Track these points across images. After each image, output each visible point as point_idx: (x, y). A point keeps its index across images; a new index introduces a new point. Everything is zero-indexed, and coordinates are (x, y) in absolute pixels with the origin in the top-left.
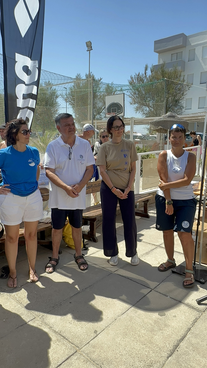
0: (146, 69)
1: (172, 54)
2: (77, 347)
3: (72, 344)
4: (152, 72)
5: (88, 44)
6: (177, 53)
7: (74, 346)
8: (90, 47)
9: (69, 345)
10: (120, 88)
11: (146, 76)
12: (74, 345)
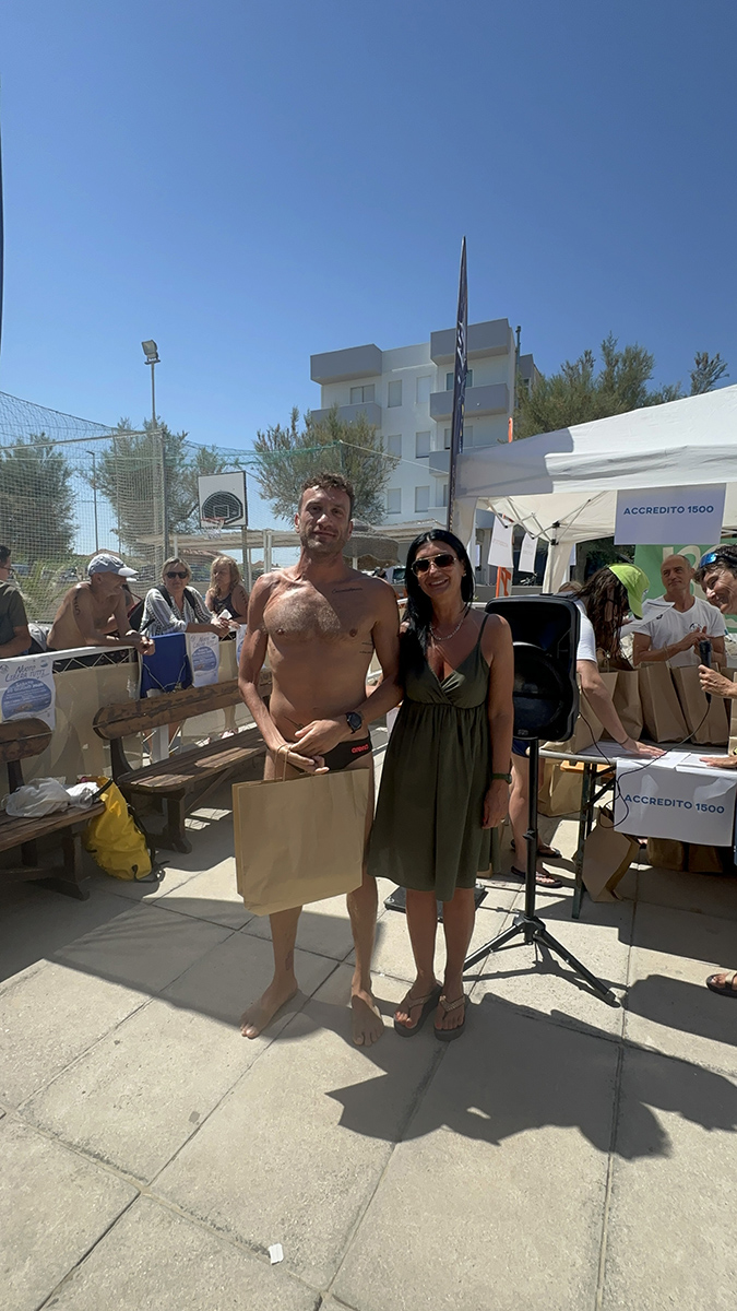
0: (295, 419)
1: (351, 389)
2: (141, 1179)
3: (126, 1172)
4: (308, 425)
5: (148, 346)
6: (363, 387)
7: (131, 1176)
8: (154, 355)
9: (115, 1179)
10: (232, 460)
11: (295, 435)
12: (131, 1174)
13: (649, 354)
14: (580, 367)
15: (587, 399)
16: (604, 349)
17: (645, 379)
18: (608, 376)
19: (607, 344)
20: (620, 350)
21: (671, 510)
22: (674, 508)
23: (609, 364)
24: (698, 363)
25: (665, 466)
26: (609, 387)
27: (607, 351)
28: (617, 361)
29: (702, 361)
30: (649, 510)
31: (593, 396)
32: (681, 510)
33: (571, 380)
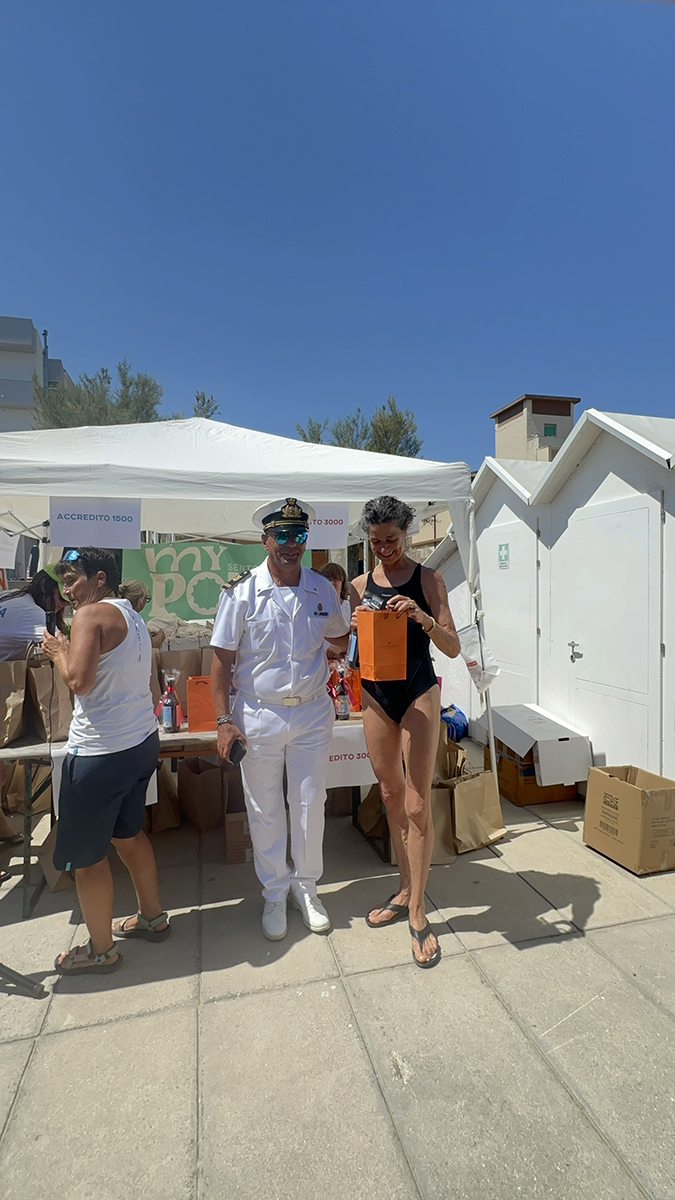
13: (158, 384)
14: (98, 381)
15: (104, 410)
16: (120, 370)
17: (157, 403)
18: (124, 395)
19: (122, 367)
20: (132, 374)
22: (101, 516)
23: (124, 384)
24: (198, 400)
25: (91, 479)
26: (125, 404)
27: (123, 374)
28: (131, 384)
29: (200, 398)
30: (80, 517)
31: (109, 408)
32: (106, 517)
33: (89, 392)
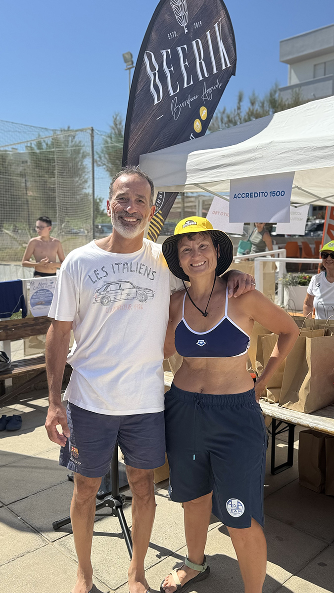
1: (315, 65)
5: (127, 56)
6: (325, 63)
8: (130, 63)
21: (261, 194)
22: (262, 193)
25: (255, 159)
30: (248, 195)
32: (266, 193)
